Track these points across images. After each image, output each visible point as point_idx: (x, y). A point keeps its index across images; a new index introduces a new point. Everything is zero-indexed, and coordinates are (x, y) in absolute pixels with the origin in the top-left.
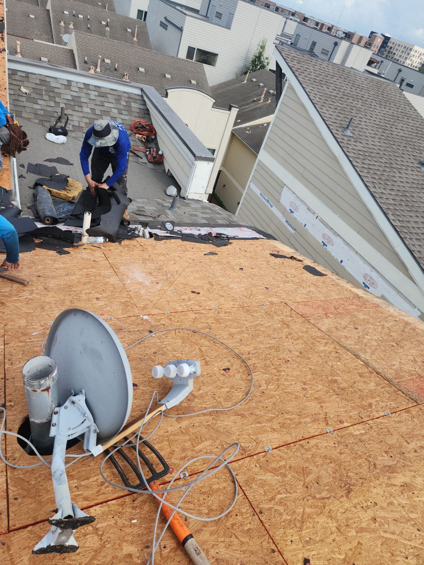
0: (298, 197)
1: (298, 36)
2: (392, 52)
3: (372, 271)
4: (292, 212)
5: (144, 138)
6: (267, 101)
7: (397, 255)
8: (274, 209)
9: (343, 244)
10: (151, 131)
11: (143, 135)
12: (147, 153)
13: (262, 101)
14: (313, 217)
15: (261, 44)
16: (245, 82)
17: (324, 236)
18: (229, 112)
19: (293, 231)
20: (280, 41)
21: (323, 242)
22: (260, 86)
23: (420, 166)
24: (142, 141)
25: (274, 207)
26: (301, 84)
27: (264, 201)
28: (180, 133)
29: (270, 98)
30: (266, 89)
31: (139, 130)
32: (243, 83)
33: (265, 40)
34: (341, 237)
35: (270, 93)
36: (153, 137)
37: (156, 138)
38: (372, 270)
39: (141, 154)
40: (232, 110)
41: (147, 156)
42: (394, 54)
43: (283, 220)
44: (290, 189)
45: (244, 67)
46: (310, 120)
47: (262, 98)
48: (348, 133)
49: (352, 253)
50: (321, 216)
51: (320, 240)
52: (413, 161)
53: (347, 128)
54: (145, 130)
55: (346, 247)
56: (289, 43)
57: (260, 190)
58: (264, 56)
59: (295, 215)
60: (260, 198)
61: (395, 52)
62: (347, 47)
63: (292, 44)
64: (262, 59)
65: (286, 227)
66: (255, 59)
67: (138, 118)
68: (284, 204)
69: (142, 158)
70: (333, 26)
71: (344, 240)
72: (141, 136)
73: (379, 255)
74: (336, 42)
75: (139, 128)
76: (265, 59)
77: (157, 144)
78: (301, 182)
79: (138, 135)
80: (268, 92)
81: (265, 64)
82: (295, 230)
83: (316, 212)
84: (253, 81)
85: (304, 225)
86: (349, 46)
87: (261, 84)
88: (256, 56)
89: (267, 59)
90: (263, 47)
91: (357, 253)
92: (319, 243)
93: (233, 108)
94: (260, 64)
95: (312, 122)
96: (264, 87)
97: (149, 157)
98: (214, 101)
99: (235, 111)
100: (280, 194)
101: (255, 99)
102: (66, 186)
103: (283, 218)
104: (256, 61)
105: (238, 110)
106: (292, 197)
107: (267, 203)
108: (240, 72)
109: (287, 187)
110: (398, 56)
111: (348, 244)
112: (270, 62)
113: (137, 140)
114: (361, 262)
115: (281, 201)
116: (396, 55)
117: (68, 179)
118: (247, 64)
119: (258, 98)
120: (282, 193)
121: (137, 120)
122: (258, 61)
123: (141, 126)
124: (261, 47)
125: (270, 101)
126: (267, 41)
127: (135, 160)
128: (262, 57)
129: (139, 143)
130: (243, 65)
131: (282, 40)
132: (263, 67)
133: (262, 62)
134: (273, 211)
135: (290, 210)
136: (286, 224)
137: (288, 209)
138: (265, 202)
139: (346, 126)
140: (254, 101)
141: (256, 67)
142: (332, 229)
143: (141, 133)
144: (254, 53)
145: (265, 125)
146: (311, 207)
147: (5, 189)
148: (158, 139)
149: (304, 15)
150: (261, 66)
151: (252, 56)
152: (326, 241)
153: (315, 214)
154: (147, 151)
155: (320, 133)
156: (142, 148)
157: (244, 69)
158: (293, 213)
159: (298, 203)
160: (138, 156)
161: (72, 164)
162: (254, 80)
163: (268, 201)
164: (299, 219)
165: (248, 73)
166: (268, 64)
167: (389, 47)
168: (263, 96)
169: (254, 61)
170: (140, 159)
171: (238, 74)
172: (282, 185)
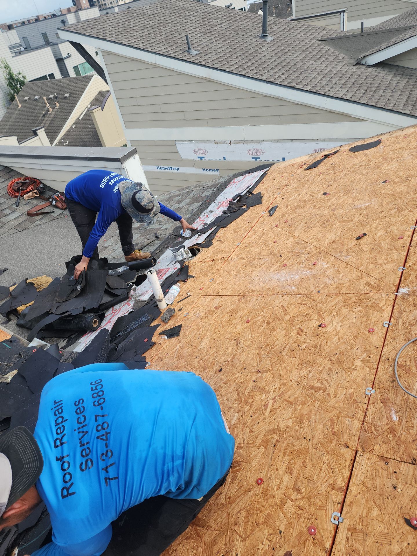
0: (197, 141)
1: (24, 39)
2: (102, 4)
3: (317, 144)
4: (202, 158)
5: (36, 193)
6: (56, 106)
7: (331, 112)
8: (183, 170)
9: (273, 145)
10: (34, 183)
11: (32, 191)
12: (54, 203)
13: (51, 110)
14: (226, 146)
15: (3, 65)
16: (20, 106)
17: (250, 152)
18: (37, 138)
19: (217, 173)
20: (15, 53)
21: (253, 158)
22: (36, 99)
23: (263, 40)
24: (36, 198)
25: (180, 168)
26: (114, 42)
27: (166, 170)
28: (75, 155)
29: (56, 102)
30: (45, 98)
31: (23, 190)
32: (19, 108)
33: (4, 60)
34: (266, 140)
35: (51, 98)
36: (41, 186)
37: (44, 185)
38: (317, 142)
39: (49, 209)
40: (38, 134)
41: (56, 206)
42: (105, 4)
43: (200, 171)
44: (183, 141)
45: (6, 95)
46: (152, 67)
47: (49, 107)
48: (194, 53)
49: (289, 144)
50: (232, 138)
51: (249, 158)
52: (255, 40)
53: (189, 48)
54: (28, 186)
55: (278, 144)
56: (23, 49)
57: (154, 165)
58: (14, 73)
59: (207, 158)
60: (160, 172)
61: (105, 3)
62: (74, 18)
63: (25, 49)
64: (16, 77)
65: (207, 175)
66: (9, 81)
67: (6, 182)
68: (189, 158)
69: (53, 212)
70: (38, 17)
71: (272, 140)
72: (30, 194)
73: (314, 126)
74: (62, 20)
75: (21, 188)
76: (18, 75)
77: (51, 190)
78: (189, 127)
79: (27, 195)
80: (49, 99)
81: (22, 79)
82: (217, 170)
83: (225, 139)
84: (26, 100)
85: (222, 159)
86: (76, 16)
87: (36, 97)
88: (8, 79)
89: (19, 74)
90: (7, 67)
91: (292, 140)
92: (250, 162)
93: (38, 132)
94: (17, 83)
95: (156, 66)
96: (41, 97)
97: (60, 205)
98: (16, 137)
99: (41, 133)
100: (178, 152)
101: (44, 113)
102: (36, 289)
103: (198, 170)
104: (12, 83)
105: (43, 129)
106: (192, 146)
107: (171, 171)
108: (6, 102)
109: (179, 141)
110: (109, 3)
111: (278, 141)
112: (25, 75)
113: (29, 201)
114: (302, 145)
115: (183, 158)
116: (107, 4)
117: (28, 281)
118: (5, 91)
119: (45, 110)
120: (179, 150)
121: (9, 183)
122: (13, 81)
123: (20, 185)
124: (5, 68)
125: (58, 105)
126: (6, 59)
127: (51, 219)
128: (14, 76)
129: (36, 202)
130: (2, 94)
131: (16, 51)
132: (22, 83)
133: (18, 79)
134: (183, 172)
135: (199, 157)
136: (205, 172)
137: (196, 158)
138: (169, 171)
139: (187, 48)
140: (44, 115)
141: (17, 88)
142: (252, 141)
143: (27, 190)
144: (3, 77)
145: (74, 127)
146: (217, 138)
147: (5, 341)
148: (47, 184)
149: (6, 24)
150: (20, 84)
151: (4, 82)
152: (256, 154)
153: (227, 142)
154: (52, 202)
155: (172, 70)
156: (43, 203)
157: (7, 97)
158: (204, 157)
159: (201, 146)
160: (48, 213)
161: (5, 270)
162: (26, 98)
163: (170, 168)
164: (214, 159)
165: (16, 96)
166: (24, 77)
167: (97, 2)
168: (48, 105)
169: (10, 85)
170: (52, 214)
171: (6, 105)
172: (173, 144)
